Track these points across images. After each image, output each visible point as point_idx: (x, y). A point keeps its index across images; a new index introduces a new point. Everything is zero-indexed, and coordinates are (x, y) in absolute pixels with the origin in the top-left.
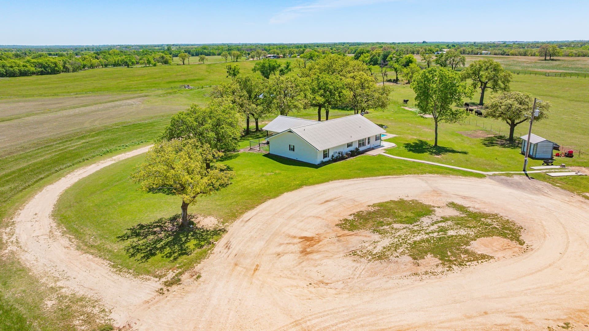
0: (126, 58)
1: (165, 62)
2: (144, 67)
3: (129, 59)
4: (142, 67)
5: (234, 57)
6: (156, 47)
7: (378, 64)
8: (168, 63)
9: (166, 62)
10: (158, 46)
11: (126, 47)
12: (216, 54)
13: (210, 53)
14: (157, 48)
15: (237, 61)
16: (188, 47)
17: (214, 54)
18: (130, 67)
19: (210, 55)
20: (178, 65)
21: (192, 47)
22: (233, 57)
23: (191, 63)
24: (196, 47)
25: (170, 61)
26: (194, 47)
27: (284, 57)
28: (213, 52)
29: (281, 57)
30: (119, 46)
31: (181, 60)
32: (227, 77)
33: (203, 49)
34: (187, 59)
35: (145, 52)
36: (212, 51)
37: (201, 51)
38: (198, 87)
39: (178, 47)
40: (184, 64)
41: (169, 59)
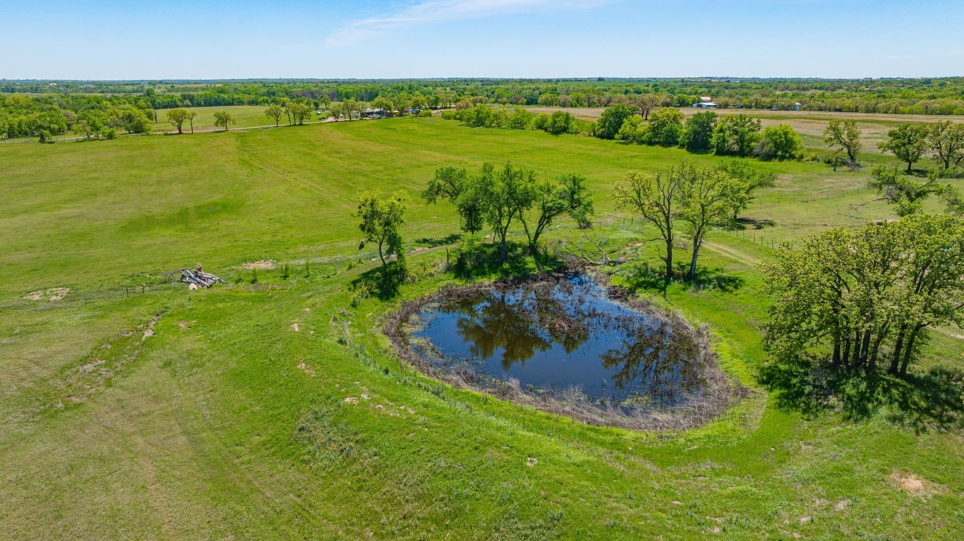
0: (40, 117)
1: (136, 128)
2: (82, 141)
3: (48, 119)
4: (77, 141)
5: (294, 114)
6: (127, 85)
7: (677, 143)
8: (142, 132)
9: (139, 129)
10: (132, 84)
11: (67, 86)
12: (246, 101)
13: (233, 99)
14: (129, 88)
15: (301, 124)
16: (188, 86)
17: (241, 103)
18: (47, 140)
19: (232, 104)
20: (166, 134)
21: (196, 86)
22: (291, 114)
23: (197, 128)
24: (203, 85)
25: (147, 126)
26: (199, 86)
27: (401, 115)
28: (239, 99)
29: (395, 113)
30: (55, 82)
31: (173, 124)
32: (362, 246)
33: (219, 92)
34: (188, 121)
35: (94, 103)
36: (236, 96)
37: (215, 95)
38: (236, 277)
39: (169, 86)
40: (180, 133)
41: (146, 122)
